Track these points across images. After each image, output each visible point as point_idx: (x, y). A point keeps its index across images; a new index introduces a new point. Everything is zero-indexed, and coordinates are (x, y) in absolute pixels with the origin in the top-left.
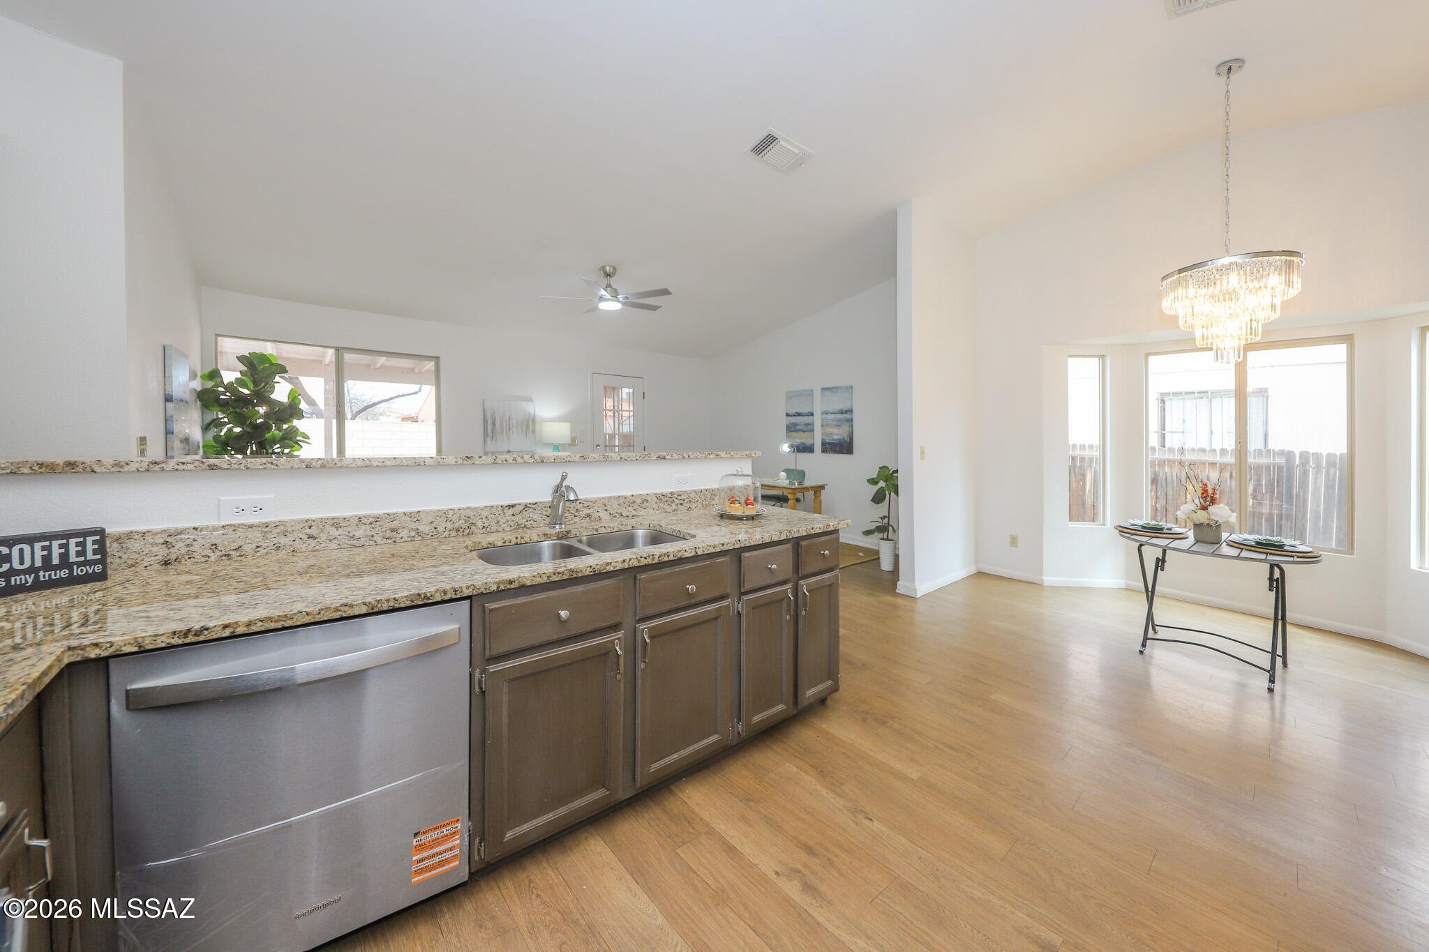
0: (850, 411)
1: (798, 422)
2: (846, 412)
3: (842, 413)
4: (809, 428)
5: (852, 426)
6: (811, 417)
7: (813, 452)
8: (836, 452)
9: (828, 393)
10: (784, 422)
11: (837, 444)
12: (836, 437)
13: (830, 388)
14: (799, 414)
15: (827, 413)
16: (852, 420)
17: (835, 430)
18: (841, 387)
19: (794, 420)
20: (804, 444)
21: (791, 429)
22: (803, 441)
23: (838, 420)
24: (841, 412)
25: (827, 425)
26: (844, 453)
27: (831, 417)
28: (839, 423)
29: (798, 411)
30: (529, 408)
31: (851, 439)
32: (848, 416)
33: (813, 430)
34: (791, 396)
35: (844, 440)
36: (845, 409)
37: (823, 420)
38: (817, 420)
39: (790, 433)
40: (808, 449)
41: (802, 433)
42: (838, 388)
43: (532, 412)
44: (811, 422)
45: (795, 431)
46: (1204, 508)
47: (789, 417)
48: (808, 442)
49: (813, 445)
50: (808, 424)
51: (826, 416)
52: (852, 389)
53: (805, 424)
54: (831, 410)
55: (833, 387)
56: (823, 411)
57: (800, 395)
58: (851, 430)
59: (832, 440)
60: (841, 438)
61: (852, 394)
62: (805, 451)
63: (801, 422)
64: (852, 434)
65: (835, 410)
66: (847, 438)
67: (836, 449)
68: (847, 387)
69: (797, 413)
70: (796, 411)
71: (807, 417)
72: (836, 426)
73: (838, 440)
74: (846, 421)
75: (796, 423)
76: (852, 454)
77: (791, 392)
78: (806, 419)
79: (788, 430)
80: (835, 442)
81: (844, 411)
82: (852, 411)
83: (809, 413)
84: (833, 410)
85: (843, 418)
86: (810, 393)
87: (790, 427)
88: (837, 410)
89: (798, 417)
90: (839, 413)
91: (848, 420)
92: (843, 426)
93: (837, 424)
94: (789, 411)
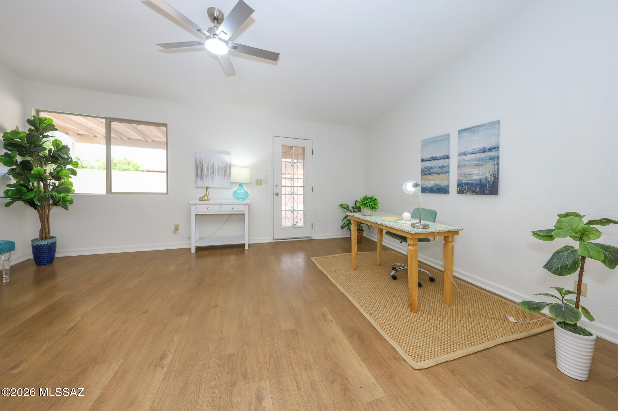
1: (433, 166)
2: (490, 150)
4: (444, 171)
5: (498, 164)
6: (447, 160)
7: (448, 193)
8: (475, 192)
9: (465, 134)
10: (419, 166)
11: (477, 184)
12: (475, 177)
13: (469, 129)
14: (434, 159)
15: (465, 154)
16: (498, 158)
17: (475, 171)
18: (484, 125)
19: (428, 164)
20: (438, 185)
21: (426, 172)
22: (437, 182)
23: (479, 160)
24: (484, 151)
25: (464, 166)
26: (485, 194)
27: (469, 157)
28: (480, 162)
29: (434, 156)
30: (227, 159)
31: (496, 178)
32: (493, 154)
33: (448, 172)
34: (426, 144)
35: (486, 180)
36: (488, 147)
37: (459, 161)
38: (453, 163)
39: (425, 176)
40: (444, 190)
41: (436, 175)
42: (479, 127)
43: (229, 162)
44: (446, 164)
45: (429, 174)
47: (424, 163)
48: (443, 183)
49: (448, 186)
50: (443, 167)
51: (464, 157)
52: (499, 124)
53: (440, 167)
54: (470, 150)
55: (473, 127)
56: (460, 152)
57: (435, 141)
58: (496, 168)
59: (471, 180)
60: (483, 178)
61: (499, 129)
62: (438, 193)
63: (436, 166)
64: (498, 172)
65: (475, 149)
66: (491, 179)
67: (475, 190)
68: (491, 123)
69: (432, 157)
70: (431, 156)
71: (443, 160)
72: (476, 166)
73: (479, 180)
74: (490, 159)
75: (430, 167)
76: (498, 195)
77: (425, 140)
78: (441, 163)
79: (421, 174)
80: (474, 183)
81: (487, 150)
82: (498, 148)
83: (444, 156)
84: (472, 151)
85: (486, 157)
86: (446, 138)
87: (424, 171)
88: (477, 150)
89: (433, 162)
90: (480, 153)
91: (492, 159)
92: (485, 165)
93: (477, 164)
94: (425, 157)
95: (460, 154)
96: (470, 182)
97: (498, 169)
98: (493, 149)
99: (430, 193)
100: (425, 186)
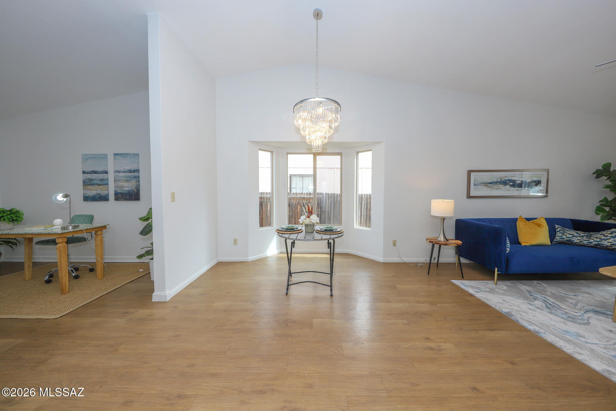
0: (138, 171)
1: (94, 178)
2: (134, 171)
3: (131, 172)
4: (104, 183)
5: (139, 181)
6: (105, 175)
7: (108, 200)
8: (126, 199)
9: (118, 157)
10: (81, 178)
11: (127, 194)
12: (126, 189)
13: (120, 154)
14: (95, 172)
15: (118, 172)
16: (139, 177)
17: (126, 184)
18: (130, 154)
19: (89, 176)
20: (100, 195)
21: (87, 183)
22: (98, 192)
23: (128, 177)
25: (119, 180)
26: (133, 200)
27: (121, 174)
28: (129, 179)
29: (95, 170)
31: (138, 190)
32: (136, 174)
33: (108, 184)
34: (86, 158)
35: (132, 191)
36: (133, 169)
37: (115, 177)
38: (111, 177)
39: (86, 187)
40: (105, 198)
41: (98, 187)
42: (127, 154)
44: (105, 178)
45: (91, 185)
46: (309, 217)
47: (86, 175)
48: (104, 193)
49: (108, 195)
50: (103, 180)
51: (118, 174)
52: (138, 156)
53: (100, 180)
54: (122, 170)
55: (123, 154)
56: (116, 170)
57: (95, 158)
58: (138, 183)
59: (123, 191)
60: (131, 190)
61: (139, 159)
62: (100, 200)
63: (97, 178)
64: (139, 186)
65: (125, 170)
66: (135, 190)
67: (126, 198)
68: (134, 154)
69: (93, 171)
70: (91, 170)
71: (102, 175)
72: (126, 181)
73: (128, 191)
74: (134, 177)
75: (92, 179)
76: (139, 200)
77: (86, 155)
78: (101, 176)
79: (83, 184)
80: (125, 193)
81: (132, 171)
82: (139, 171)
83: (103, 171)
84: (123, 170)
85: (132, 176)
86: (104, 157)
87: (86, 182)
88: (126, 170)
89: (94, 174)
90: (128, 172)
91: (135, 177)
92: (131, 181)
93: (127, 179)
94: (85, 170)
95: (115, 171)
96: (123, 192)
97: (139, 184)
98: (136, 171)
99: (92, 201)
100: (87, 195)
